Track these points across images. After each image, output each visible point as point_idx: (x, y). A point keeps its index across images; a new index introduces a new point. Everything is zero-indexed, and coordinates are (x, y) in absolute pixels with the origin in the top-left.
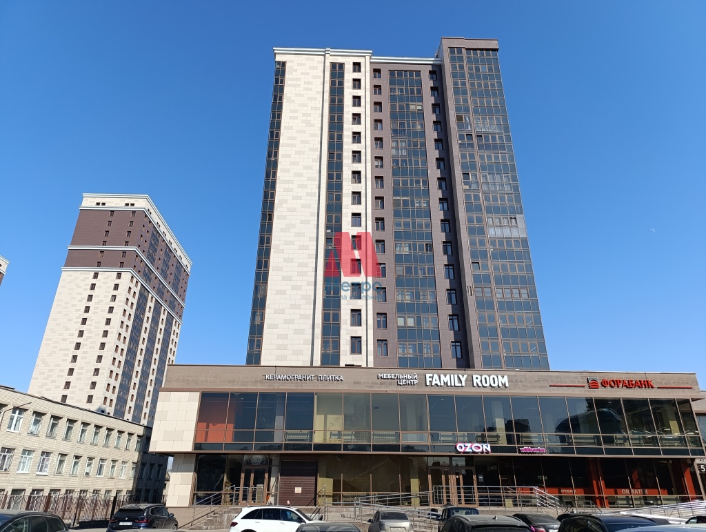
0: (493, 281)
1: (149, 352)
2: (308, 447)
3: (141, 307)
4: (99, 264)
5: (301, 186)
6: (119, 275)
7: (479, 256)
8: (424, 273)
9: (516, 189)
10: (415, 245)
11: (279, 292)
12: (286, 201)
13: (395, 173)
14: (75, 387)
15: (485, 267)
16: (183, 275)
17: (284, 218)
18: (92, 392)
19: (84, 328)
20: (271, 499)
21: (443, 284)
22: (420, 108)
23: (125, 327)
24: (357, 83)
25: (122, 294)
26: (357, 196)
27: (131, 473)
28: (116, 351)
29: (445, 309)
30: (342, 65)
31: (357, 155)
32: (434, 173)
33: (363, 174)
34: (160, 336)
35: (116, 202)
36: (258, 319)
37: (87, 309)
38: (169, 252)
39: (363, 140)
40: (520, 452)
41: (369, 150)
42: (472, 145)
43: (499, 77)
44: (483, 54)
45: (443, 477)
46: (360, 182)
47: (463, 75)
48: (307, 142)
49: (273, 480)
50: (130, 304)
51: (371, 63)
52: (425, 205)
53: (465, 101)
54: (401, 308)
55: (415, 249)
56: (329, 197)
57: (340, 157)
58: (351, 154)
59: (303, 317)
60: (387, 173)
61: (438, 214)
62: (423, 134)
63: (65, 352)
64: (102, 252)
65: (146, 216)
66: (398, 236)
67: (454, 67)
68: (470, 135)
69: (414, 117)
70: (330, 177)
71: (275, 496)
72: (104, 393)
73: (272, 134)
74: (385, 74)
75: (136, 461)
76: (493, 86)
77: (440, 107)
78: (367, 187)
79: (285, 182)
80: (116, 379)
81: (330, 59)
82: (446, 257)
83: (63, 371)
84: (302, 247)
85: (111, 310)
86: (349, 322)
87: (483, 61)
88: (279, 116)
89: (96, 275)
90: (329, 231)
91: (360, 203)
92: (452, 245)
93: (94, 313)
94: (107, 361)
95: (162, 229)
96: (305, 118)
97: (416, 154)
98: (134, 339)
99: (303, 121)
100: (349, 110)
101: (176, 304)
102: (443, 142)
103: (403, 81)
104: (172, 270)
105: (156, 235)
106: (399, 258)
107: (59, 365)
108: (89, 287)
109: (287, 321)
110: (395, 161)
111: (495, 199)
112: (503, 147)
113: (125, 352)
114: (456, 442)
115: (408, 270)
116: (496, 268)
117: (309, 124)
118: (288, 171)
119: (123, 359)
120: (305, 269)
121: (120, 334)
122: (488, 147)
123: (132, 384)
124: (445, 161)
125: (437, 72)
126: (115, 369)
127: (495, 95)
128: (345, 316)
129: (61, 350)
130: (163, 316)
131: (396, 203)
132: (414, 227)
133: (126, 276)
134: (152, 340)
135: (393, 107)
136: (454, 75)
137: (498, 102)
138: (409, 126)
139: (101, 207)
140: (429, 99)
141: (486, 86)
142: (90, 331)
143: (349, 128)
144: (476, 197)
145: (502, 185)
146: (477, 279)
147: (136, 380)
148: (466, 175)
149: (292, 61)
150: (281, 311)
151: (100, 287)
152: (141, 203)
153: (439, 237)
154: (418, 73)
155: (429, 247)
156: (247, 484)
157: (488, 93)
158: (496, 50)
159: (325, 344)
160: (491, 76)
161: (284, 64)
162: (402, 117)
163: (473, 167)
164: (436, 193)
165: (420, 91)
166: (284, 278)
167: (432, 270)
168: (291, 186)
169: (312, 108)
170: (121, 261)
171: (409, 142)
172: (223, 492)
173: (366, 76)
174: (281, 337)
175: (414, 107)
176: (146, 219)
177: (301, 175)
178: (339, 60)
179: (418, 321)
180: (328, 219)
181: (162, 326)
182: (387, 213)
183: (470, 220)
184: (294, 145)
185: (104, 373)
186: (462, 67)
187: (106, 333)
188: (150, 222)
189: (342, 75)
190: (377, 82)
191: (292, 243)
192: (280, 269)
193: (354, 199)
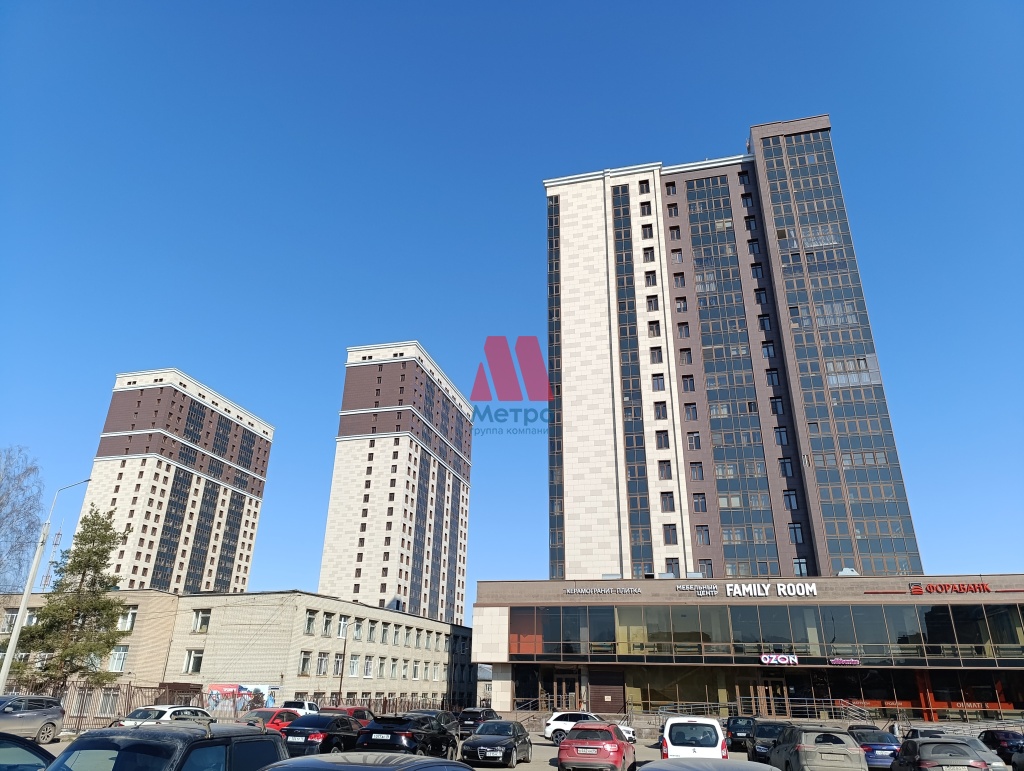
0: (837, 444)
1: (438, 526)
2: (613, 658)
3: (424, 475)
4: (374, 430)
5: (590, 348)
6: (397, 441)
7: (816, 413)
8: (749, 440)
9: (864, 319)
10: (734, 406)
11: (576, 477)
12: (574, 369)
13: (702, 315)
14: (366, 574)
15: (826, 427)
16: (465, 427)
17: (573, 388)
18: (385, 580)
19: (367, 506)
20: (584, 707)
21: (774, 451)
22: (729, 225)
23: (410, 501)
24: (646, 207)
25: (402, 462)
26: (656, 352)
27: (444, 675)
28: (404, 530)
29: (779, 483)
30: (625, 188)
31: (652, 301)
32: (753, 310)
33: (662, 323)
34: (448, 506)
35: (383, 354)
36: (557, 508)
37: (368, 484)
38: (447, 402)
39: (658, 280)
40: (830, 664)
41: (667, 293)
42: (800, 269)
43: (833, 168)
44: (808, 139)
45: (751, 688)
46: (659, 335)
47: (783, 175)
48: (593, 293)
49: (583, 688)
50: (412, 473)
51: (661, 176)
52: (744, 352)
53: (788, 209)
54: (723, 486)
55: (735, 411)
56: (623, 357)
57: (632, 306)
58: (645, 300)
59: (606, 504)
60: (692, 316)
61: (761, 362)
62: (735, 260)
63: (351, 535)
64: (375, 415)
65: (418, 366)
66: (712, 396)
67: (770, 165)
68: (796, 256)
69: (722, 240)
70: (622, 332)
71: (587, 703)
72: (397, 581)
73: (551, 289)
74: (681, 187)
75: (447, 662)
76: (825, 181)
77: (755, 219)
78: (667, 340)
79: (571, 345)
80: (407, 563)
81: (611, 182)
82: (775, 417)
83: (352, 556)
84: (598, 422)
85: (393, 483)
86: (659, 507)
87: (810, 149)
88: (558, 266)
89: (372, 444)
90: (627, 399)
91: (661, 361)
92: (782, 400)
93: (375, 488)
94: (395, 543)
95: (437, 376)
96: (586, 264)
97: (728, 287)
98: (421, 515)
99: (585, 268)
100: (639, 244)
101: (461, 463)
102: (762, 267)
103: (704, 193)
104: (453, 422)
105: (431, 385)
106: (715, 424)
107: (346, 550)
108: (367, 458)
109: (589, 510)
110: (702, 300)
111: (835, 337)
112: (843, 265)
113: (413, 531)
114: (761, 654)
115: (728, 437)
116: (841, 428)
117: (592, 270)
118: (573, 331)
119: (411, 539)
120: (603, 448)
121: (406, 510)
122: (822, 268)
123: (425, 567)
124: (766, 293)
125: (748, 172)
126: (404, 551)
127: (828, 194)
128: (655, 500)
129: (347, 533)
130: (449, 482)
131: (707, 354)
132: (731, 383)
133: (405, 441)
134: (439, 512)
135: (694, 230)
136: (771, 176)
137: (834, 202)
138: (716, 252)
139: (368, 362)
140: (740, 211)
141: (816, 182)
142: (374, 510)
143: (640, 267)
144: (810, 338)
145: (845, 316)
146: (815, 444)
147: (427, 562)
148: (794, 310)
149: (567, 193)
150: (581, 499)
151: (378, 457)
152: (411, 351)
153: (765, 392)
154: (724, 178)
155: (753, 406)
156: (560, 692)
157: (818, 194)
158: (828, 129)
159: (634, 534)
160: (823, 169)
161: (556, 198)
162: (707, 240)
163: (803, 297)
164: (757, 336)
165: (727, 202)
166: (581, 460)
167: (758, 436)
168: (578, 350)
169: (595, 250)
170: (397, 423)
171: (718, 272)
172: (539, 699)
173: (656, 197)
174: (584, 528)
175: (721, 225)
176: (418, 370)
177: (588, 334)
178: (622, 181)
179: (745, 501)
180: (625, 385)
181: (448, 494)
182: (697, 368)
183: (803, 368)
184: (577, 299)
185: (394, 557)
186: (780, 163)
187: (390, 511)
188: (423, 371)
189: (626, 200)
190: (672, 200)
191: (585, 418)
192: (575, 450)
193: (653, 355)
